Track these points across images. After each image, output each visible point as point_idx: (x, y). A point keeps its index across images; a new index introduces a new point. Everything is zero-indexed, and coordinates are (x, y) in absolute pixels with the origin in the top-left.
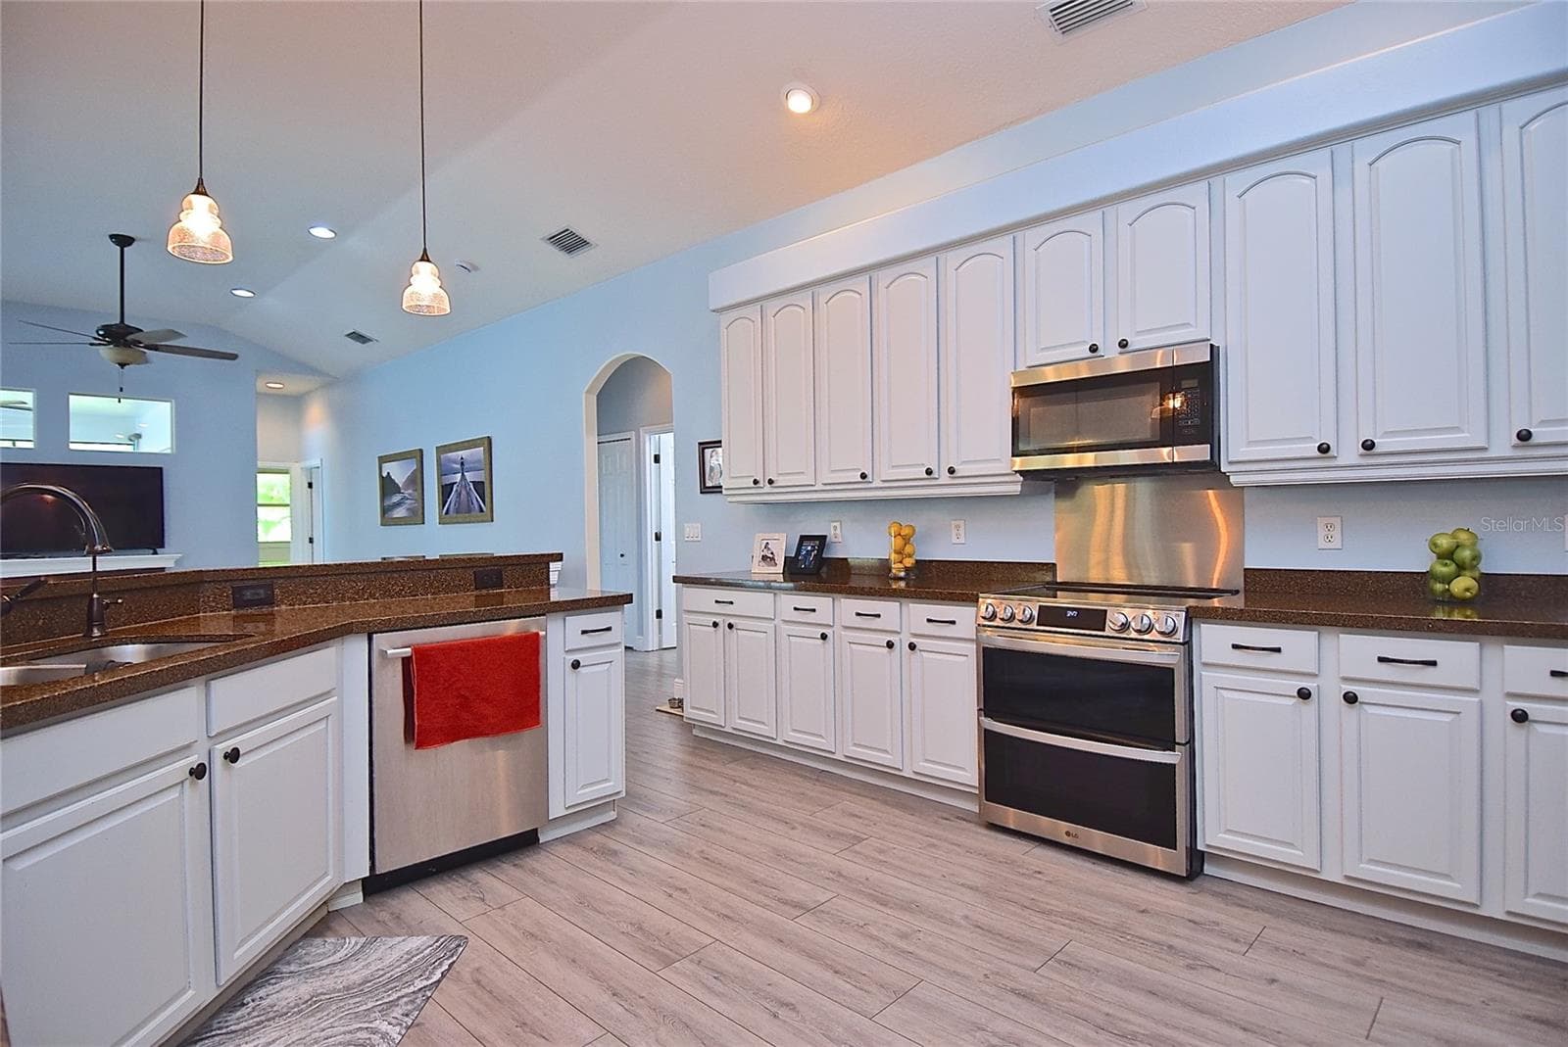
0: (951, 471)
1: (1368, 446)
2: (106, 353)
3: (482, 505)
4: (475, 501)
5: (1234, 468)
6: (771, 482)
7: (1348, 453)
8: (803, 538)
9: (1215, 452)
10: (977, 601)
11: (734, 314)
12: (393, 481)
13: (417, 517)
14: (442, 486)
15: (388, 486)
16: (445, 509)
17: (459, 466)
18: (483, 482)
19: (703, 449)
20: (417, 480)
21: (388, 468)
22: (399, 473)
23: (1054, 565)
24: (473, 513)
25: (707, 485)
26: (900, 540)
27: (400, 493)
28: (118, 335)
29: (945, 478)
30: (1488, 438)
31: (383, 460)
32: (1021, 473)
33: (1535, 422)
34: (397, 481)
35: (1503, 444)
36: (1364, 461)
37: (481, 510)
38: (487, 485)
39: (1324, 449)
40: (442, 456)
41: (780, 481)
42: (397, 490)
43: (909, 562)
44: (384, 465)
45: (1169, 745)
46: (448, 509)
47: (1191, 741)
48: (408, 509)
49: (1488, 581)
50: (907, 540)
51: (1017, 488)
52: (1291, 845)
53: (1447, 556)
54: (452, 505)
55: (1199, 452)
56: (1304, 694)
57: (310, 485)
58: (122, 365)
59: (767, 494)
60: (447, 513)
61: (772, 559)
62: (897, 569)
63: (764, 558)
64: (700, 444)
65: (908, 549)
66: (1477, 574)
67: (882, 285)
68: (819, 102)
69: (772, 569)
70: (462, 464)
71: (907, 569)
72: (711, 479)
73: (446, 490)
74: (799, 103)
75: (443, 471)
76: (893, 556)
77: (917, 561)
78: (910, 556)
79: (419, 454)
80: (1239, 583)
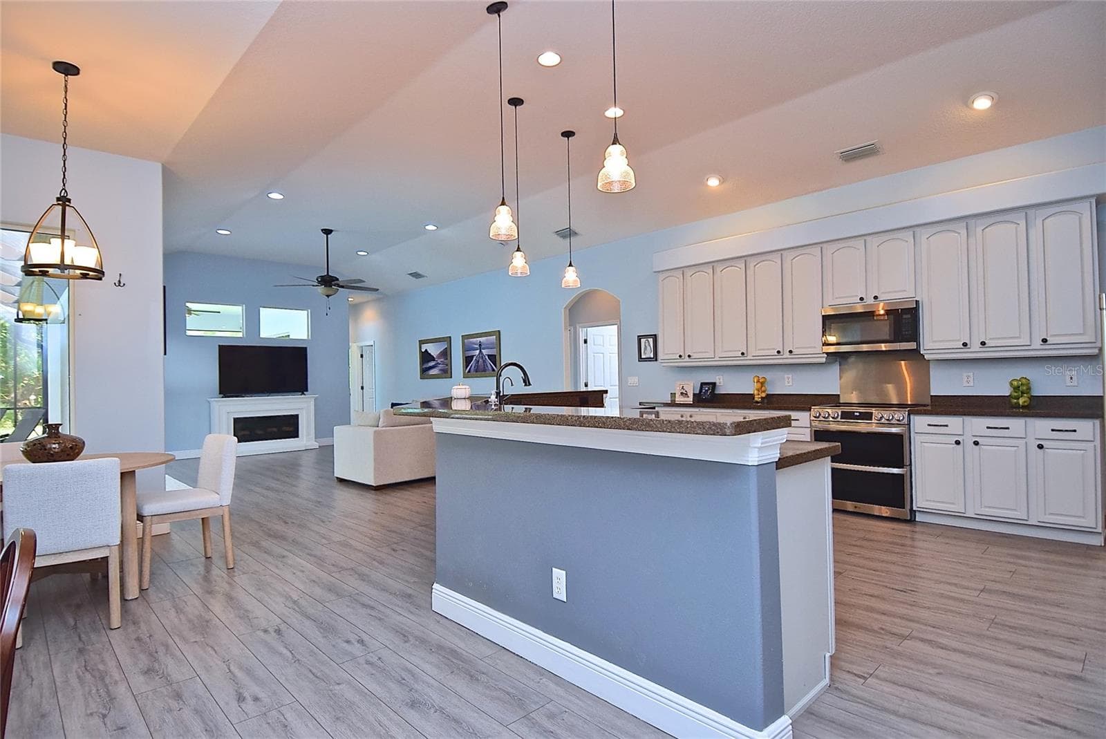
0: (791, 352)
1: (983, 343)
2: (321, 289)
3: (494, 367)
4: (489, 366)
5: (926, 352)
6: (689, 356)
7: (976, 346)
8: (702, 384)
9: (918, 345)
10: (810, 410)
11: (668, 274)
12: (430, 354)
13: (447, 373)
14: (466, 357)
15: (426, 357)
16: (468, 368)
17: (477, 346)
18: (495, 356)
19: (640, 339)
20: (446, 354)
21: (424, 347)
22: (434, 350)
23: (839, 395)
24: (487, 372)
25: (643, 357)
26: (759, 385)
27: (434, 360)
28: (328, 281)
29: (787, 355)
30: (1031, 341)
31: (422, 342)
32: (827, 353)
33: (1049, 335)
34: (432, 354)
35: (1037, 343)
36: (981, 349)
37: (494, 370)
38: (497, 357)
39: (965, 345)
40: (466, 341)
41: (694, 356)
42: (433, 359)
43: (764, 395)
44: (422, 345)
45: (901, 466)
46: (470, 369)
47: (911, 465)
48: (440, 370)
49: (1032, 398)
50: (762, 384)
51: (824, 360)
52: (953, 504)
53: (1016, 389)
54: (473, 367)
55: (912, 345)
56: (958, 443)
57: (362, 356)
58: (328, 296)
59: (686, 362)
60: (469, 372)
61: (686, 394)
62: (757, 398)
63: (682, 393)
64: (638, 336)
65: (763, 389)
66: (1029, 396)
67: (752, 265)
68: (722, 181)
69: (686, 399)
70: (480, 345)
71: (762, 398)
72: (645, 353)
73: (468, 360)
74: (713, 182)
75: (466, 348)
76: (756, 392)
77: (768, 395)
78: (764, 392)
79: (449, 339)
80: (928, 401)
